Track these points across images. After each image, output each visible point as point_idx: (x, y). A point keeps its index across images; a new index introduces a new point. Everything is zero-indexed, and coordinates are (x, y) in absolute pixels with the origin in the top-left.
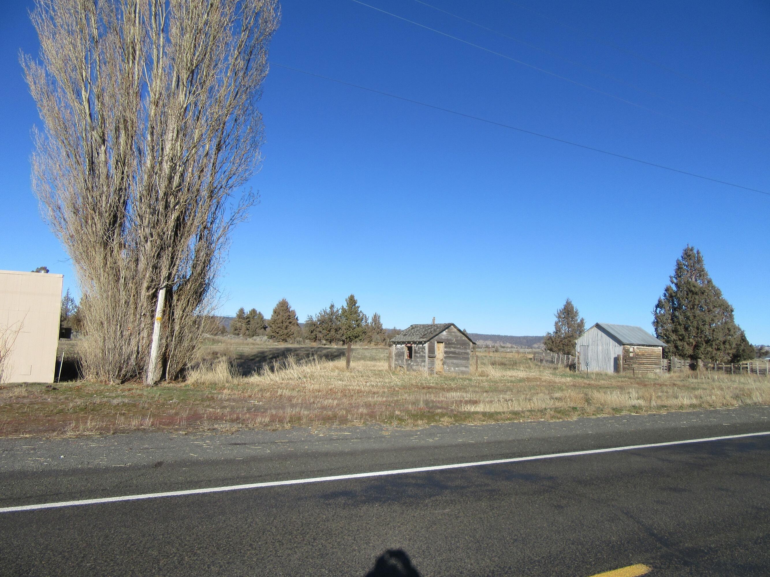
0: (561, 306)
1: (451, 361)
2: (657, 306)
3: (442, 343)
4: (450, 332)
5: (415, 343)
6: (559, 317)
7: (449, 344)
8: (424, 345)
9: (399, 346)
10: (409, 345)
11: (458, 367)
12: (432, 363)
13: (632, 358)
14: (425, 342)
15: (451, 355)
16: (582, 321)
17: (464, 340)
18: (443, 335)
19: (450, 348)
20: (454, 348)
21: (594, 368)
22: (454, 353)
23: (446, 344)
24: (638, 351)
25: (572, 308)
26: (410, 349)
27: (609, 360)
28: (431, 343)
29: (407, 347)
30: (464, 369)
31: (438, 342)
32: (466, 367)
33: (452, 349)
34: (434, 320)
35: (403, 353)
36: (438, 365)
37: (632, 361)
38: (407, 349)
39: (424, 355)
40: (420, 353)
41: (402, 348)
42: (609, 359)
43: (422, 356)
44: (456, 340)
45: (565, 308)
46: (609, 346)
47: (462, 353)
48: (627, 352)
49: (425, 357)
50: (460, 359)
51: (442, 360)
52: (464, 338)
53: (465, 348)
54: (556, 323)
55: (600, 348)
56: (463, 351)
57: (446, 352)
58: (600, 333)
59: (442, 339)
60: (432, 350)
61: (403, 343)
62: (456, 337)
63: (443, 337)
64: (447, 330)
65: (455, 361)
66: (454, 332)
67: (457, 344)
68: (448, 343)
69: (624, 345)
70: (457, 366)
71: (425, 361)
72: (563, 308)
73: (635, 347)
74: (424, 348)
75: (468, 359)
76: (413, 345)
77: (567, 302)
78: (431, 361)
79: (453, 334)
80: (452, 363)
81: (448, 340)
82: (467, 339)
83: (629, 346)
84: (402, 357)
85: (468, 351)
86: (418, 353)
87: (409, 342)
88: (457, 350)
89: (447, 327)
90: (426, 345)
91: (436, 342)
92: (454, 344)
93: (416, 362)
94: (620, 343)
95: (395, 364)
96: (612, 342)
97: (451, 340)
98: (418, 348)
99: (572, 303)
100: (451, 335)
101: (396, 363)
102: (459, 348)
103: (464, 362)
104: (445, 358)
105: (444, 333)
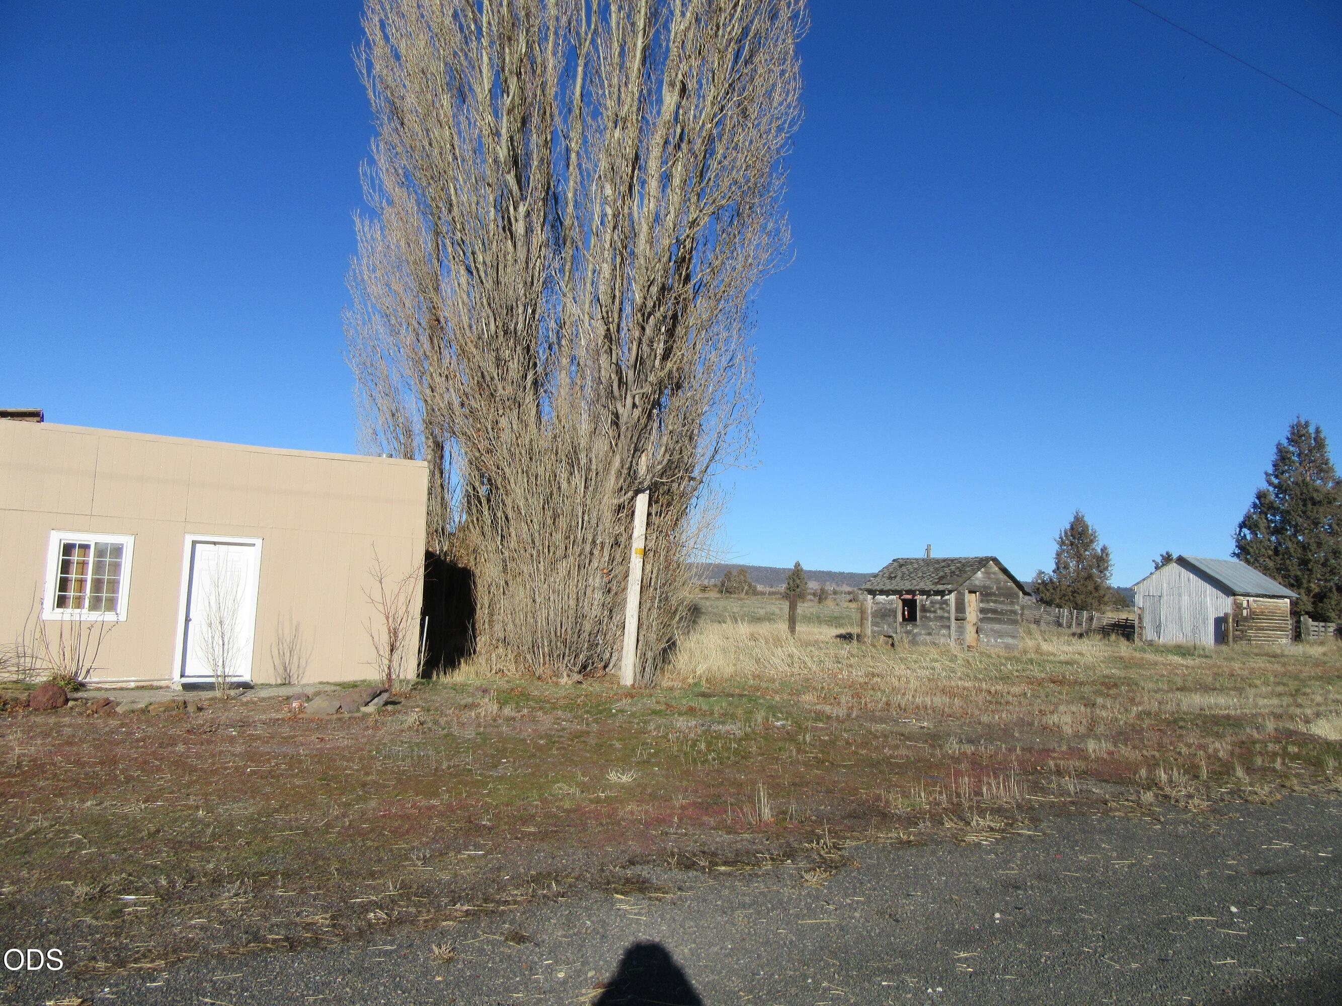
0: (1065, 524)
1: (990, 626)
2: (1242, 525)
3: (975, 592)
4: (987, 574)
5: (923, 592)
6: (1062, 543)
7: (988, 595)
8: (947, 597)
9: (881, 598)
10: (909, 597)
11: (1001, 636)
12: (961, 630)
13: (1246, 619)
14: (950, 592)
15: (989, 615)
16: (1104, 549)
17: (1010, 588)
18: (977, 579)
19: (988, 602)
20: (995, 602)
21: (1171, 635)
22: (994, 611)
23: (981, 594)
24: (1255, 605)
25: (1086, 527)
26: (910, 605)
27: (1204, 623)
28: (959, 593)
29: (903, 600)
30: (1010, 641)
31: (970, 592)
32: (1013, 637)
33: (992, 604)
34: (928, 550)
35: (894, 612)
36: (970, 635)
37: (1246, 624)
38: (900, 603)
39: (946, 615)
40: (935, 612)
41: (891, 602)
42: (1205, 620)
43: (942, 618)
44: (998, 588)
45: (1072, 528)
46: (1205, 596)
47: (1007, 611)
48: (1238, 607)
49: (949, 619)
50: (1005, 623)
51: (974, 624)
52: (1010, 584)
53: (1012, 603)
54: (1058, 555)
55: (1186, 598)
56: (1009, 608)
57: (982, 611)
58: (1184, 572)
59: (976, 586)
60: (961, 607)
61: (895, 592)
62: (998, 581)
63: (977, 583)
64: (983, 570)
65: (997, 627)
66: (994, 573)
67: (1000, 595)
68: (986, 594)
69: (1234, 594)
70: (1000, 634)
71: (949, 627)
72: (1068, 527)
73: (1251, 599)
74: (946, 603)
75: (1014, 622)
76: (918, 598)
77: (1075, 517)
78: (959, 627)
79: (993, 576)
80: (992, 630)
81: (985, 587)
82: (1014, 586)
83: (1242, 598)
84: (891, 619)
85: (1016, 607)
86: (930, 612)
87: (908, 592)
88: (1000, 607)
89: (982, 562)
90: (952, 598)
91: (967, 591)
92: (994, 594)
93: (925, 627)
94: (1228, 591)
95: (873, 632)
96: (1209, 589)
97: (989, 587)
98: (932, 602)
99: (1086, 519)
100: (989, 578)
101: (876, 629)
102: (1002, 603)
103: (1008, 628)
104: (981, 620)
105: (979, 574)
